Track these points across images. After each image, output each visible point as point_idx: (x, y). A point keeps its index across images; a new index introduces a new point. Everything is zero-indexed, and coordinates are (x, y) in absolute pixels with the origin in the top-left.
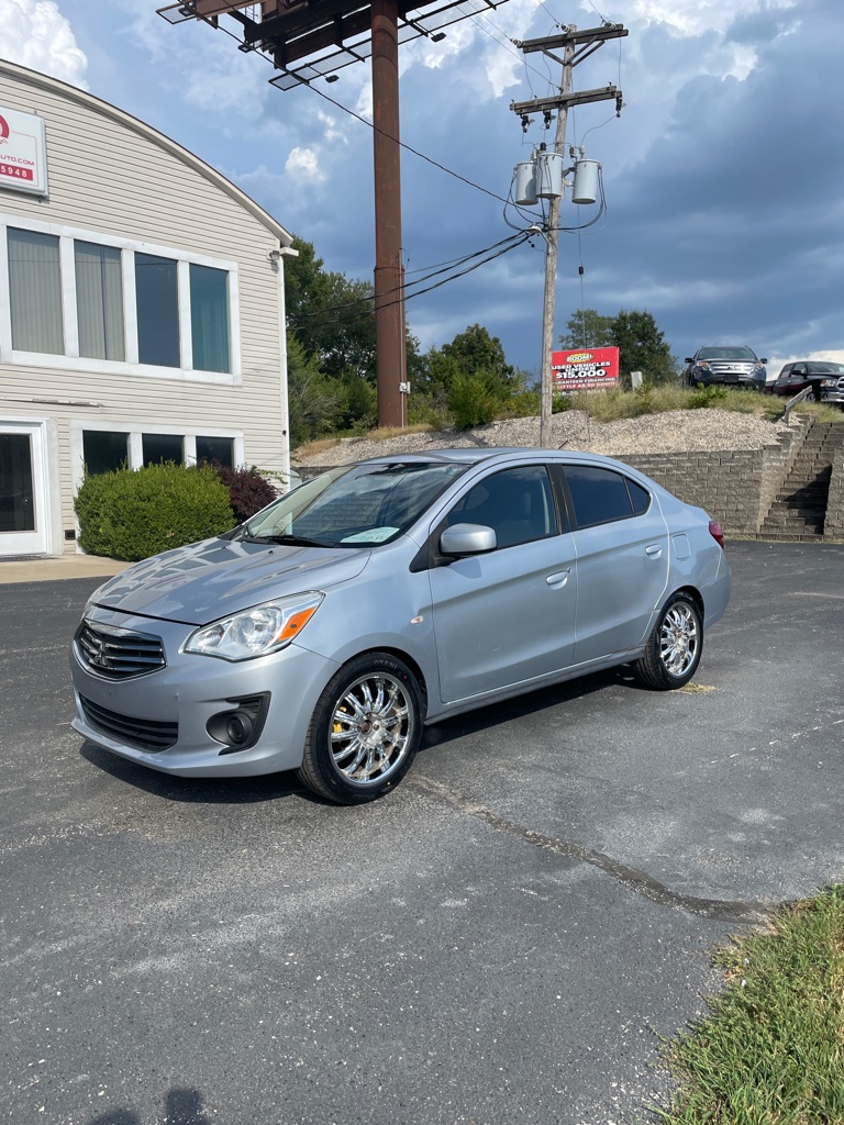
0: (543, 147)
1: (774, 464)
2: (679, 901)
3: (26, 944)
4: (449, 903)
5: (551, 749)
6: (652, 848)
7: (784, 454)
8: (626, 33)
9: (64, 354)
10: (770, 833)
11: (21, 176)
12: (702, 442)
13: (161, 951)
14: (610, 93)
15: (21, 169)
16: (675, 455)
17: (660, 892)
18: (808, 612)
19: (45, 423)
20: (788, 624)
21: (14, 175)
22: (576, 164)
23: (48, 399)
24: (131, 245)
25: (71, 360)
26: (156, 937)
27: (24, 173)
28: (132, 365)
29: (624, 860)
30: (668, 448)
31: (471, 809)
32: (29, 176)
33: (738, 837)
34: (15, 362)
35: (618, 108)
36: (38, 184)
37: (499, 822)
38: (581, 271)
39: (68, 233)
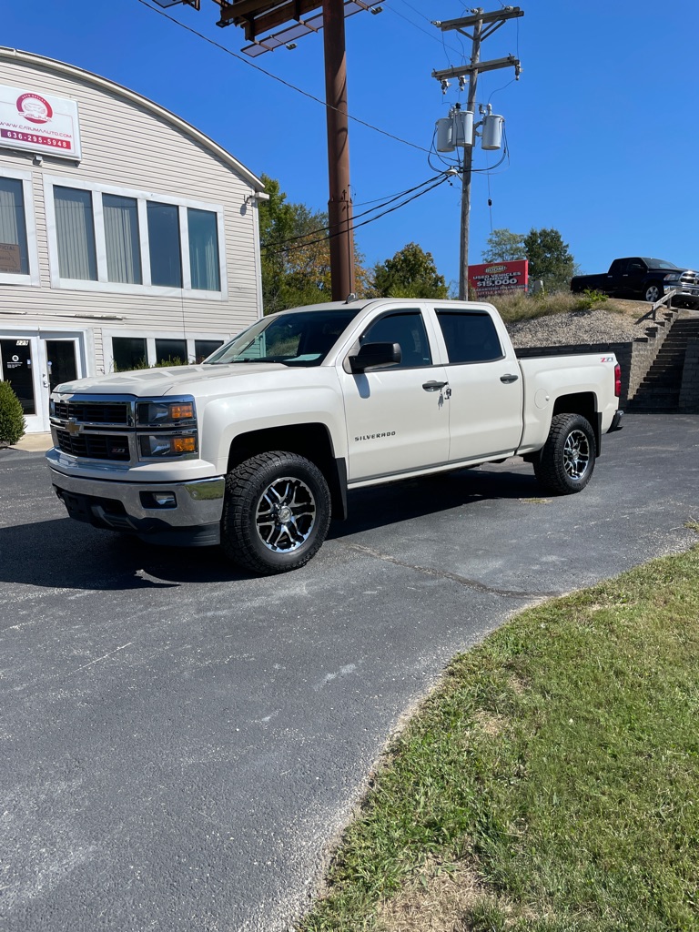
0: (458, 106)
1: (641, 353)
2: (493, 591)
3: (146, 608)
4: (367, 593)
5: (437, 532)
6: (484, 572)
7: (651, 345)
8: (522, 14)
9: (97, 280)
10: (554, 565)
11: (62, 147)
12: (586, 337)
13: (217, 609)
14: (511, 62)
15: (62, 141)
16: (565, 347)
17: (483, 588)
18: (639, 458)
19: (85, 333)
20: (622, 466)
21: (57, 146)
22: (485, 119)
23: (87, 314)
24: (143, 195)
25: (103, 284)
26: (214, 605)
27: (64, 144)
28: (147, 287)
29: (467, 577)
30: (560, 342)
31: (385, 557)
32: (68, 146)
33: (537, 567)
34: (61, 287)
35: (517, 73)
36: (75, 152)
37: (400, 563)
38: (490, 204)
39: (98, 189)
